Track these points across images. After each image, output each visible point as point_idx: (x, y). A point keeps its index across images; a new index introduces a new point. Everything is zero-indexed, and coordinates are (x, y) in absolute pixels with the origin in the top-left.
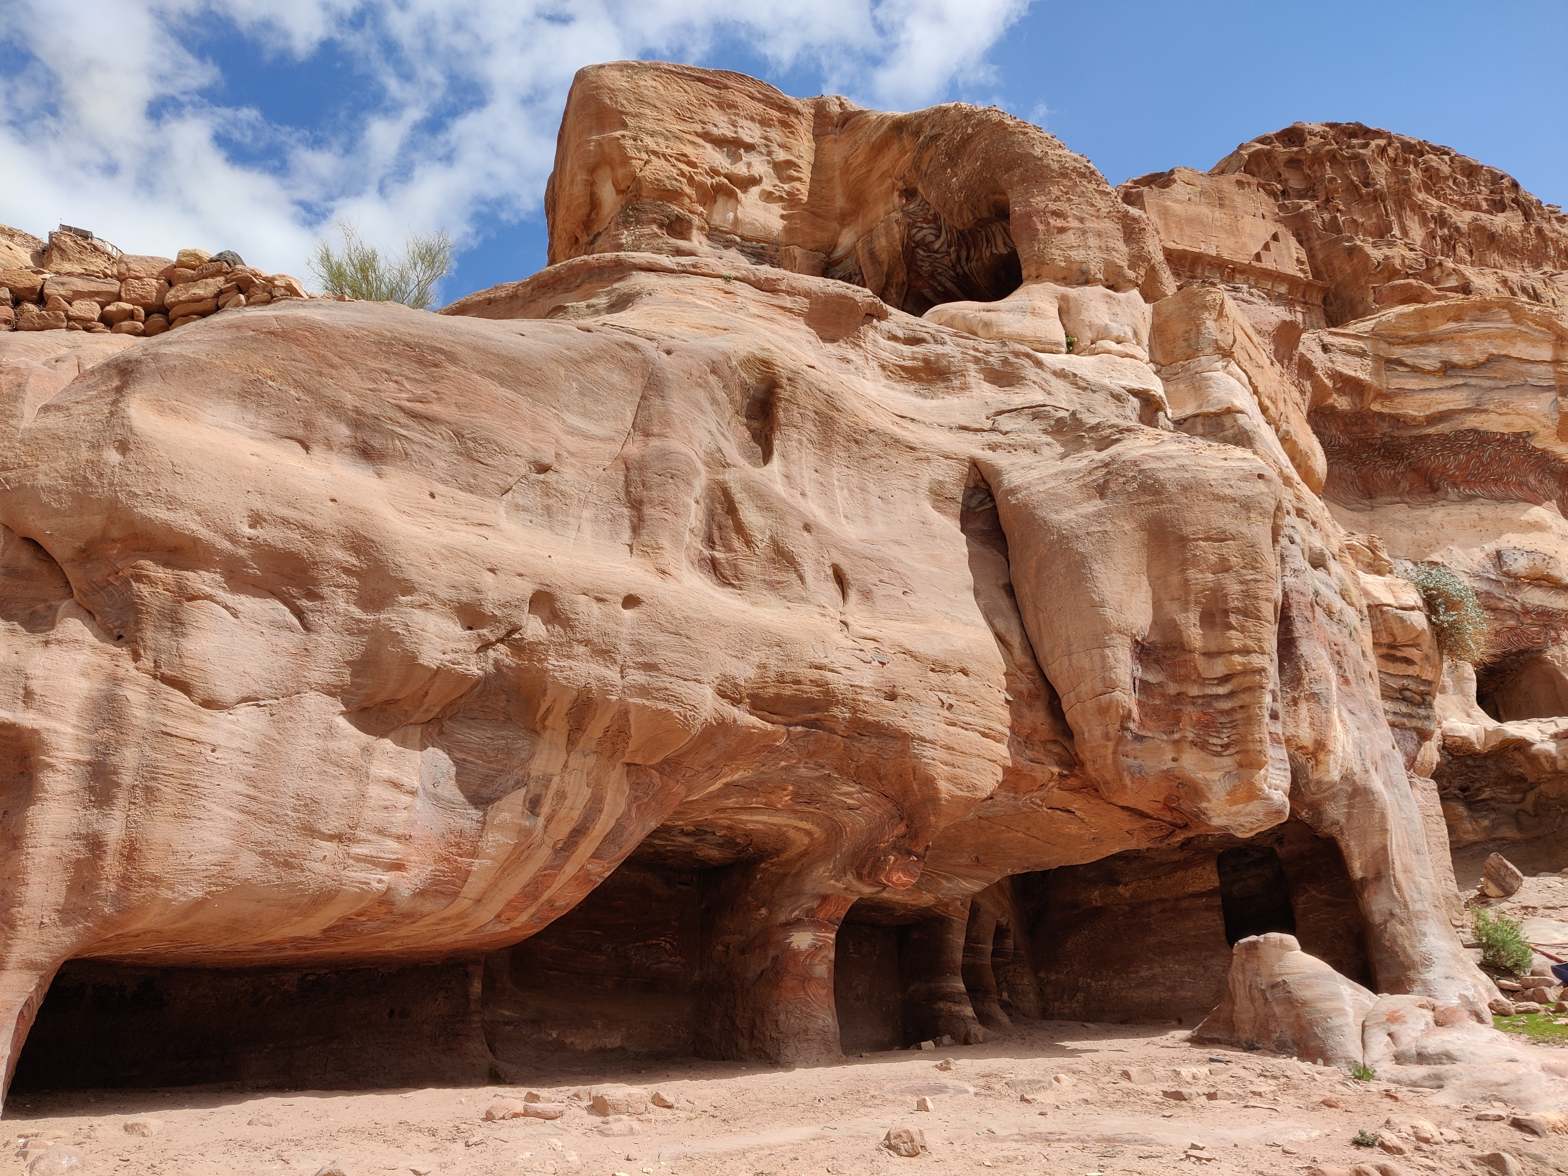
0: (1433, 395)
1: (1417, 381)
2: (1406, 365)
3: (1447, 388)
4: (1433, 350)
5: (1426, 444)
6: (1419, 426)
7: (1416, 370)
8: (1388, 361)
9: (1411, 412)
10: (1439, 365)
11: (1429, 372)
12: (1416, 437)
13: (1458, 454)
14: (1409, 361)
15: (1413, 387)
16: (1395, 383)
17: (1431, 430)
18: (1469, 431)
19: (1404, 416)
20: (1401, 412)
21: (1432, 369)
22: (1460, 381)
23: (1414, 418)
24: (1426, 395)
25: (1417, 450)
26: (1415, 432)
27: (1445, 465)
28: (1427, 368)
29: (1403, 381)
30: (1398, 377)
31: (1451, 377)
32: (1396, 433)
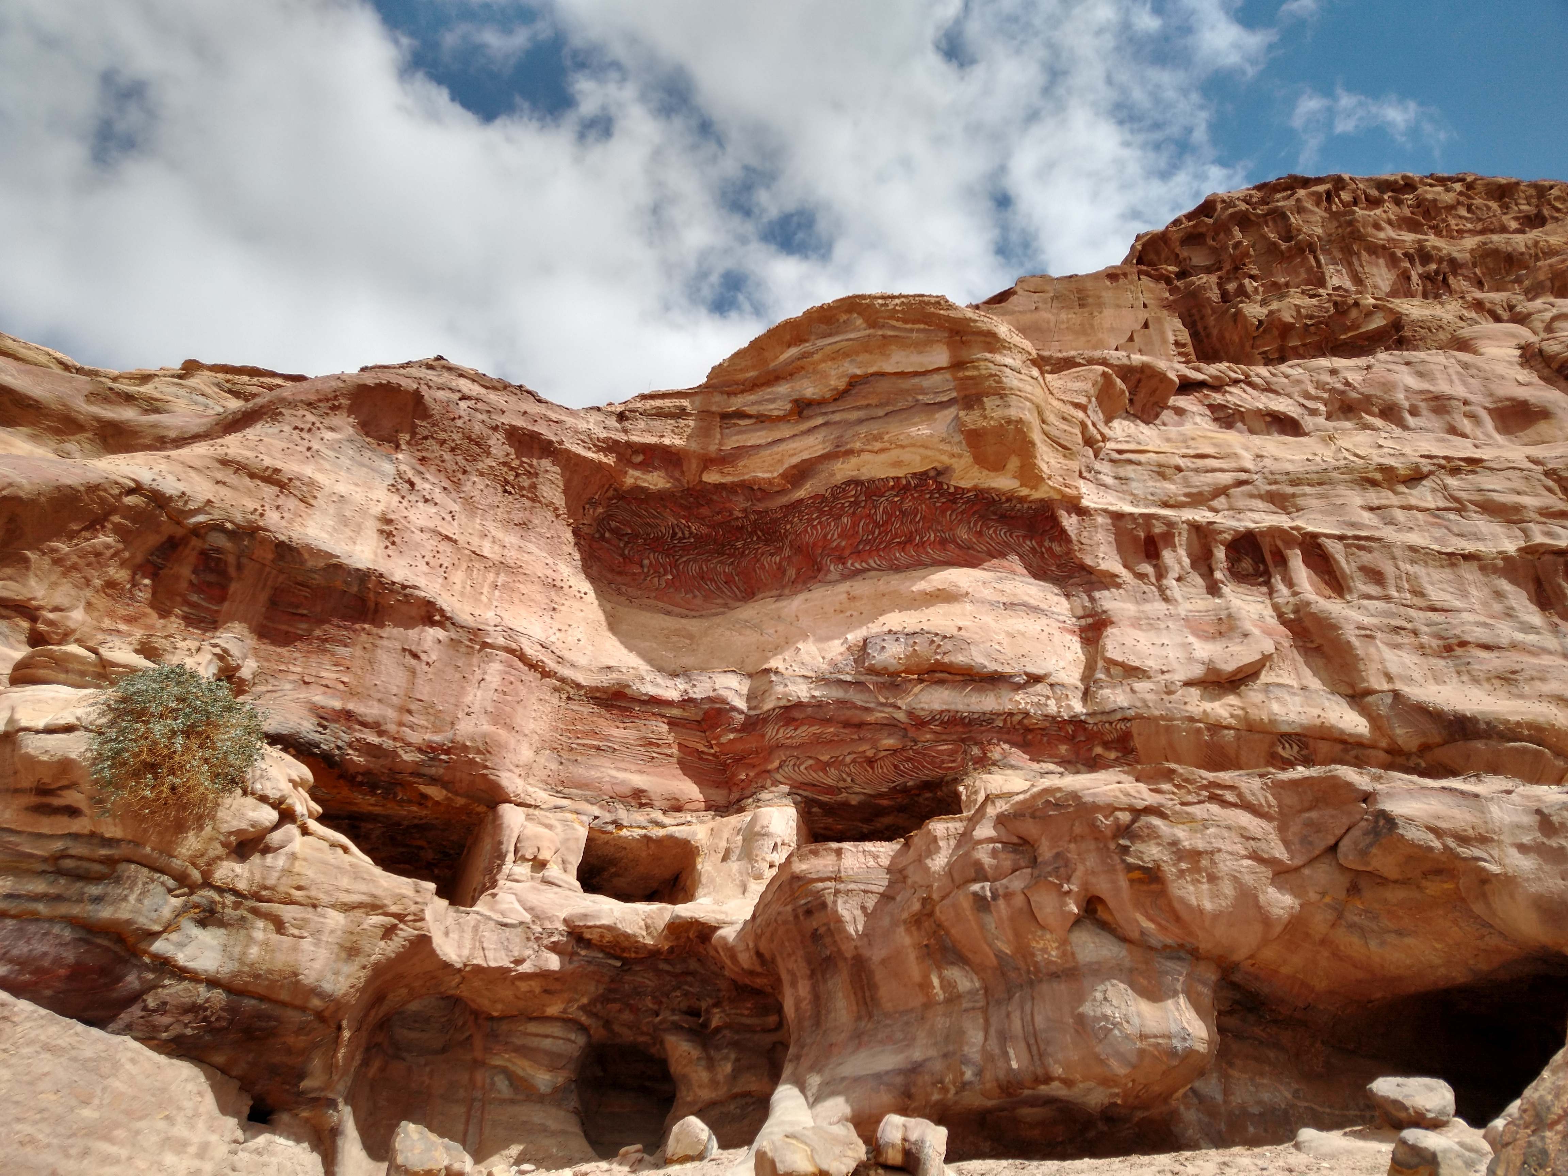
0: (783, 447)
1: (763, 433)
2: (750, 417)
3: (803, 433)
4: (783, 389)
5: (801, 512)
6: (782, 492)
7: (762, 420)
8: (725, 416)
9: (760, 475)
10: (788, 407)
11: (779, 419)
12: (787, 507)
13: (840, 517)
14: (752, 410)
15: (758, 442)
16: (732, 442)
17: (801, 493)
18: (848, 483)
19: (755, 480)
20: (746, 477)
21: (781, 413)
22: (820, 421)
23: (770, 482)
24: (775, 449)
25: (791, 523)
26: (784, 500)
27: (825, 536)
28: (776, 413)
29: (745, 436)
30: (739, 433)
31: (809, 418)
32: (760, 507)
